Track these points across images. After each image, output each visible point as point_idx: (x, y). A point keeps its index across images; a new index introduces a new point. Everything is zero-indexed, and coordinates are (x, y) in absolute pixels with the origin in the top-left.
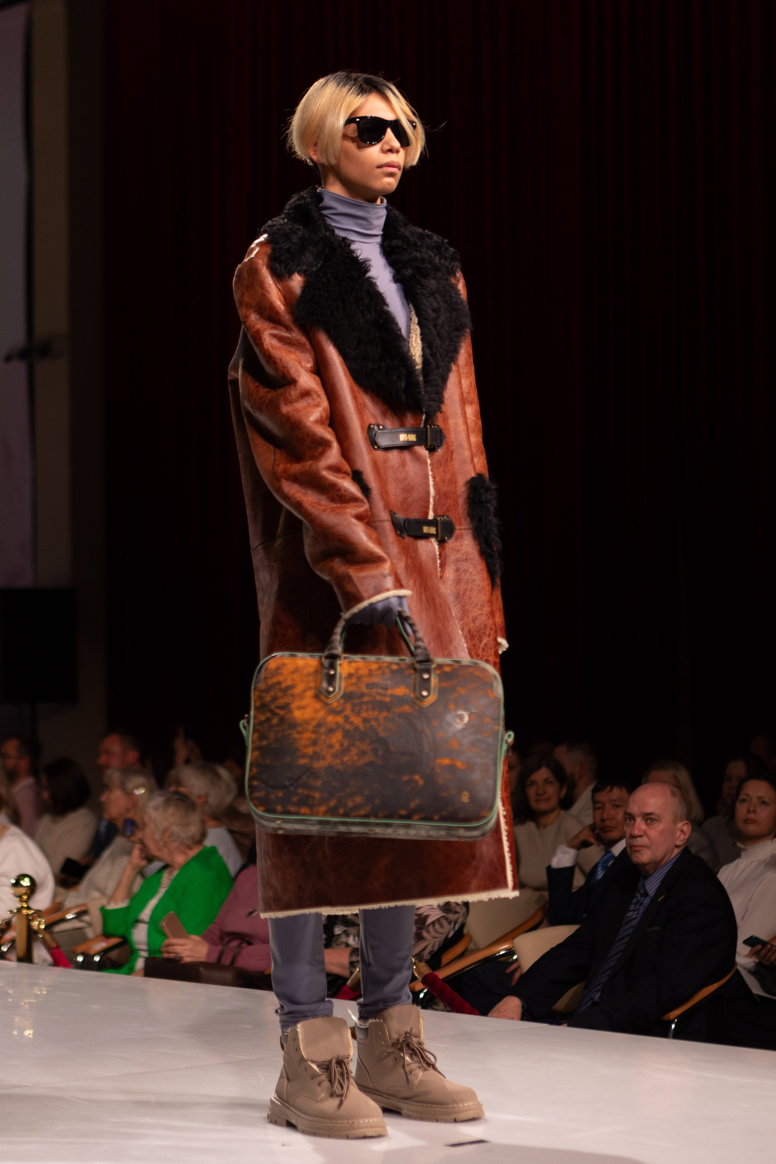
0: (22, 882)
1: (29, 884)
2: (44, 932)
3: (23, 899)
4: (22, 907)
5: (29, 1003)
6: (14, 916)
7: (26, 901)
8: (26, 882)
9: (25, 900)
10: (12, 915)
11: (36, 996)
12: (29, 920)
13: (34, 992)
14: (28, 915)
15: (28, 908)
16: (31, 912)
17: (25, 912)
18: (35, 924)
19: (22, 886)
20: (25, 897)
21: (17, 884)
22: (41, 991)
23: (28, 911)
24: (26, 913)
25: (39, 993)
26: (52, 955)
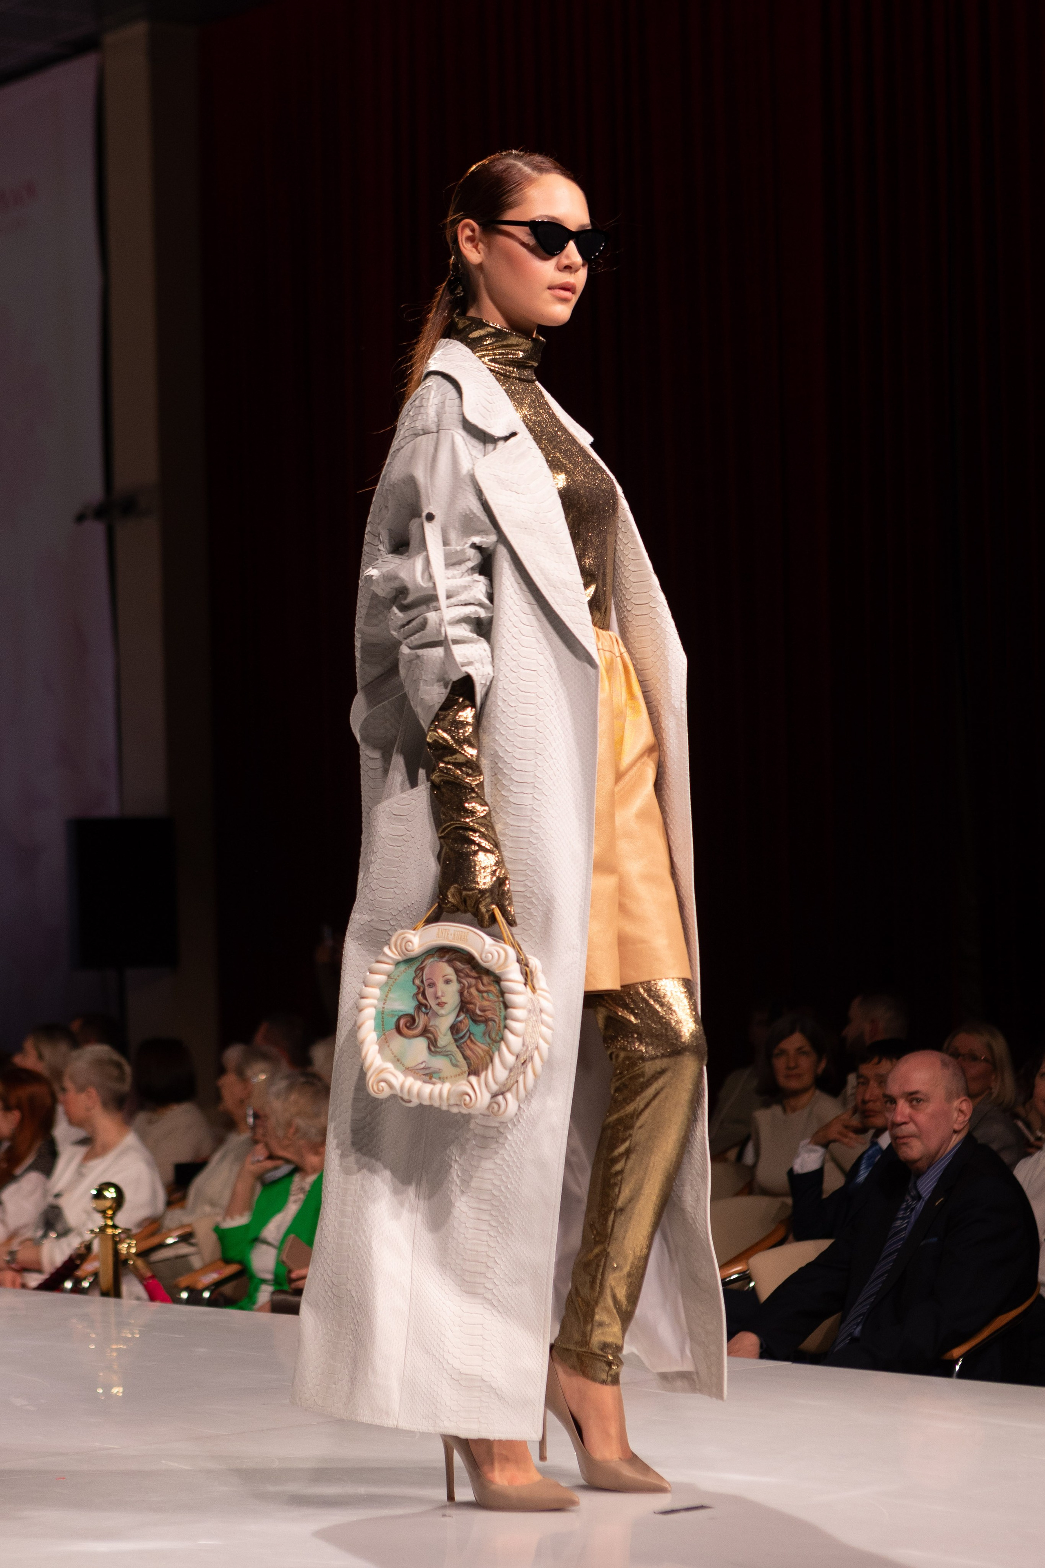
0: (106, 1193)
1: (114, 1195)
2: (135, 1258)
3: (108, 1214)
4: (106, 1226)
5: (116, 1350)
6: (96, 1237)
7: (112, 1218)
8: (111, 1193)
9: (109, 1216)
10: (93, 1235)
11: (126, 1340)
12: (116, 1242)
13: (124, 1335)
14: (114, 1235)
15: (114, 1227)
16: (118, 1231)
17: (110, 1231)
18: (123, 1247)
19: (105, 1198)
20: (110, 1212)
21: (99, 1196)
22: (133, 1334)
23: (114, 1230)
24: (111, 1234)
25: (130, 1336)
26: (147, 1288)
